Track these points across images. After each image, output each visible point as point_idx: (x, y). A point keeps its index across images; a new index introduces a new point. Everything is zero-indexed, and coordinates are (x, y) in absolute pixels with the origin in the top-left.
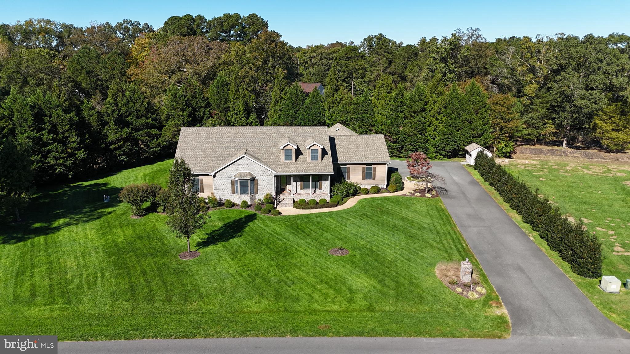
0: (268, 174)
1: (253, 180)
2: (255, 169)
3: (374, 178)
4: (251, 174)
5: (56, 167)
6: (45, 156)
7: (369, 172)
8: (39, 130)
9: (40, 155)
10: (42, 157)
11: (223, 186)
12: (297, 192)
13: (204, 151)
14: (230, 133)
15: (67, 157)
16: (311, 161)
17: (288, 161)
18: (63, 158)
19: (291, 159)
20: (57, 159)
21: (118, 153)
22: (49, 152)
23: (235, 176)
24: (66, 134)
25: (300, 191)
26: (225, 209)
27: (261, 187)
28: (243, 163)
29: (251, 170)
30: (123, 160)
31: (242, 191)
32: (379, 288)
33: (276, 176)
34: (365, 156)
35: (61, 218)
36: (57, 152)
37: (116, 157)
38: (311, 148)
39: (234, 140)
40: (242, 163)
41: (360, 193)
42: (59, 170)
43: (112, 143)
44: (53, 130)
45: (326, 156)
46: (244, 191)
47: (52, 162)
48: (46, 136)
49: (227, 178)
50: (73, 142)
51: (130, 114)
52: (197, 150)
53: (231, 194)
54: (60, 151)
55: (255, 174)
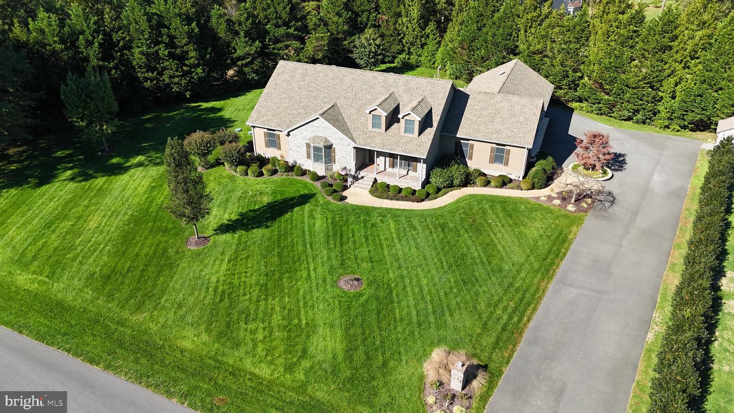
0: (346, 143)
1: (329, 147)
2: (332, 135)
3: (506, 164)
4: (326, 140)
5: (172, 85)
6: (161, 74)
7: (500, 154)
8: (157, 43)
9: (156, 72)
10: (158, 74)
11: (298, 148)
12: (385, 170)
13: (290, 98)
14: (327, 76)
15: (182, 76)
16: (404, 134)
17: (377, 130)
18: (178, 77)
19: (380, 127)
20: (171, 77)
22: (164, 69)
23: (309, 139)
24: (185, 48)
25: (389, 170)
26: (293, 177)
27: (339, 157)
28: (319, 125)
31: (316, 159)
32: (340, 359)
33: (355, 148)
34: (499, 132)
35: (139, 155)
36: (172, 69)
38: (405, 118)
39: (327, 88)
40: (317, 125)
41: (474, 183)
42: (175, 89)
44: (171, 44)
45: (429, 130)
46: (317, 159)
47: (167, 80)
48: (163, 52)
49: (302, 140)
50: (192, 58)
52: (284, 96)
53: (306, 159)
54: (174, 69)
55: (332, 140)
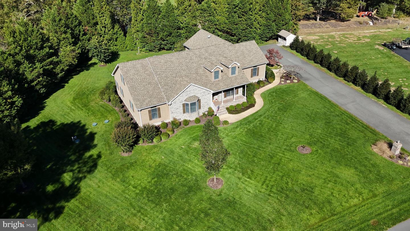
0: (207, 93)
2: (199, 92)
3: (258, 75)
4: (196, 97)
7: (255, 72)
11: (177, 110)
16: (231, 76)
17: (217, 80)
19: (218, 77)
21: (38, 87)
23: (185, 101)
25: (224, 99)
27: (202, 104)
29: (196, 93)
30: (43, 93)
31: (192, 110)
33: (213, 94)
34: (252, 61)
37: (37, 91)
38: (231, 67)
40: (189, 90)
43: (32, 81)
49: (180, 103)
51: (31, 48)
53: (183, 114)
55: (199, 96)
